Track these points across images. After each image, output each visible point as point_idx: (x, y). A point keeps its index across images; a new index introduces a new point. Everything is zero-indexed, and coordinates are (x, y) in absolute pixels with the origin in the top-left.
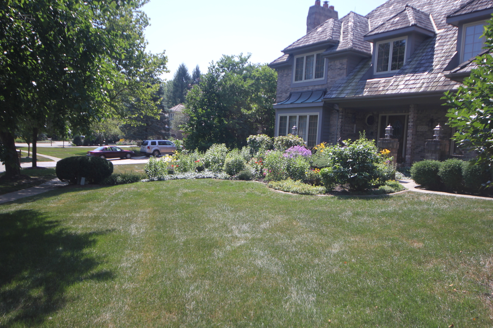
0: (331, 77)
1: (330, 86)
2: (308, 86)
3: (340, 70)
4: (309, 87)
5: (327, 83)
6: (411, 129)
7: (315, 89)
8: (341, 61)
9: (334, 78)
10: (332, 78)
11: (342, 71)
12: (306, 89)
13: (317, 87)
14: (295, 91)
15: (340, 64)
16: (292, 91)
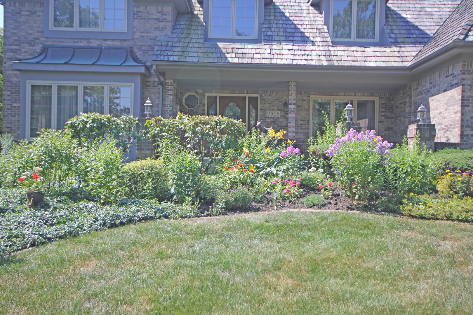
0: (142, 30)
1: (140, 44)
2: (89, 39)
3: (160, 21)
4: (91, 41)
5: (133, 39)
6: (293, 114)
7: (105, 45)
8: (160, 8)
9: (147, 32)
10: (144, 32)
11: (162, 24)
12: (84, 44)
13: (110, 43)
14: (55, 44)
15: (159, 12)
16: (48, 44)
